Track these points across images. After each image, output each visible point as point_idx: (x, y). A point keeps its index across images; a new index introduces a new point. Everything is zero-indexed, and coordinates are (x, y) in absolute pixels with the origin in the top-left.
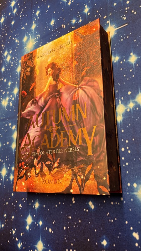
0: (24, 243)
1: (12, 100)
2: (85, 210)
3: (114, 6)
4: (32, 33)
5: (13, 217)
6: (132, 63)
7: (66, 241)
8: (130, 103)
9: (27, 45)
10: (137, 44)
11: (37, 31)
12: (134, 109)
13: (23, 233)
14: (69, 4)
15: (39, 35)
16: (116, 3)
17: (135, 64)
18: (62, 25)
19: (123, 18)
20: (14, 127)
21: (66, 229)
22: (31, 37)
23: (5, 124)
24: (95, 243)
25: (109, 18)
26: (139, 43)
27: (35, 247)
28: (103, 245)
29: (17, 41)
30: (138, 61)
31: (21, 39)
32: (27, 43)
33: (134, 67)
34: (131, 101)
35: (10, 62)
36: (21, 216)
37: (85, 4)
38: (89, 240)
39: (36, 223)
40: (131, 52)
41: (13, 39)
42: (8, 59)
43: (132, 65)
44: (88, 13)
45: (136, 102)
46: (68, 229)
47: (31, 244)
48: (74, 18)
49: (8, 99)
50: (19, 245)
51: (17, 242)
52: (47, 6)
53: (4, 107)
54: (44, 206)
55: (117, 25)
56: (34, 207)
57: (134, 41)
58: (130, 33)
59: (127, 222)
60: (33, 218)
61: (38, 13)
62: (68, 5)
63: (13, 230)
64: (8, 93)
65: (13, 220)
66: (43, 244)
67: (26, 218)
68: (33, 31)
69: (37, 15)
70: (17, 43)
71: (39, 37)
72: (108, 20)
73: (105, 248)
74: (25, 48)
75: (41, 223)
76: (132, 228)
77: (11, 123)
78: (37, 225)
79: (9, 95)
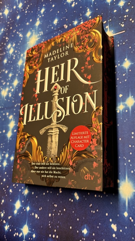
0: (11, 225)
1: (11, 91)
2: (70, 200)
3: (114, 13)
4: (36, 29)
5: (3, 201)
6: (126, 68)
7: (50, 227)
8: (120, 105)
9: (30, 41)
10: (132, 51)
11: (40, 28)
12: (124, 111)
13: (11, 217)
14: (73, 5)
15: (42, 32)
16: (116, 10)
17: (128, 69)
18: (64, 25)
19: (121, 25)
20: (11, 117)
21: (51, 216)
22: (34, 33)
23: (2, 113)
24: (77, 231)
25: (108, 23)
26: (134, 50)
27: (20, 230)
28: (83, 233)
29: (21, 35)
30: (131, 67)
31: (24, 34)
32: (30, 39)
33: (127, 72)
34: (121, 103)
35: (13, 55)
36: (11, 200)
37: (87, 8)
38: (71, 228)
39: (23, 208)
40: (126, 58)
41: (18, 33)
42: (11, 51)
43: (126, 69)
44: (89, 16)
45: (126, 105)
46: (53, 216)
47: (18, 227)
48: (76, 20)
49: (7, 89)
50: (6, 228)
51: (4, 225)
52: (52, 5)
53: (3, 97)
54: (33, 193)
55: (115, 31)
56: (23, 193)
57: (129, 48)
58: (126, 39)
59: (107, 214)
60: (22, 204)
61: (43, 10)
62: (72, 7)
63: (2, 213)
64: (8, 84)
65: (3, 203)
66: (29, 228)
67: (15, 202)
68: (37, 28)
69: (42, 13)
70: (21, 37)
71: (42, 34)
72: (108, 25)
73: (85, 236)
74: (28, 43)
75: (28, 209)
76: (111, 220)
77: (9, 113)
78: (25, 210)
79: (9, 86)
